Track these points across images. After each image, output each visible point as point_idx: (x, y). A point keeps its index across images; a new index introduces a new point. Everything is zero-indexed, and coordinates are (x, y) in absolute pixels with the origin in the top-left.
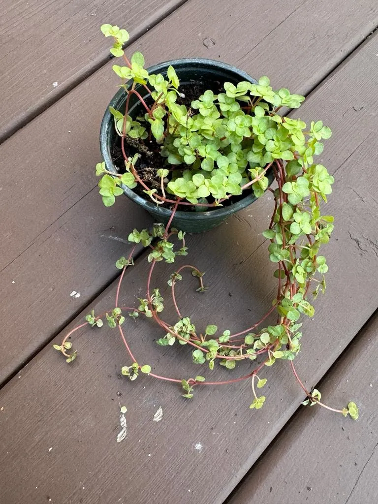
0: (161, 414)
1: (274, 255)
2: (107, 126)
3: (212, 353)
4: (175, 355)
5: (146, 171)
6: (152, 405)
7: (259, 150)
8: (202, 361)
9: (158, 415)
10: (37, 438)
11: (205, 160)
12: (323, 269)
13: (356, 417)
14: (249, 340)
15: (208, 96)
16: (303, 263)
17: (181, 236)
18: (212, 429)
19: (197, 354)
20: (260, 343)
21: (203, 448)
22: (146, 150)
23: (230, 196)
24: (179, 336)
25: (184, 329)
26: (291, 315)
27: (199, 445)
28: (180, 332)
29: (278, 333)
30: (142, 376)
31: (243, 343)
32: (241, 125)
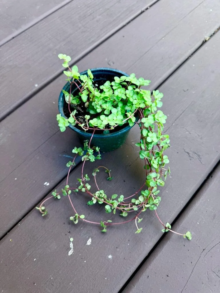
0: (91, 241)
1: (142, 155)
2: (61, 99)
3: (114, 206)
4: (97, 212)
5: (80, 118)
6: (86, 237)
7: (130, 105)
8: (110, 211)
9: (89, 242)
10: (28, 254)
11: (106, 110)
12: (166, 161)
13: (190, 238)
14: (133, 201)
15: (108, 83)
16: (157, 159)
17: (97, 149)
18: (117, 248)
19: (107, 207)
20: (139, 201)
21: (113, 258)
22: (80, 109)
23: (118, 125)
24: (98, 198)
25: (101, 196)
26: (152, 184)
27: (110, 256)
29: (147, 194)
30: (80, 221)
31: (131, 202)
32: (120, 92)
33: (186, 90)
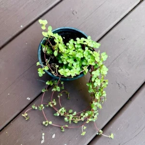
1: (90, 91)
2: (40, 49)
3: (70, 118)
5: (52, 64)
6: (52, 133)
7: (85, 61)
8: (67, 121)
9: (54, 136)
10: (17, 141)
11: (69, 63)
12: (105, 95)
14: (82, 115)
16: (99, 93)
17: (62, 83)
18: (70, 140)
19: (66, 119)
20: (85, 116)
23: (76, 75)
26: (94, 108)
28: (61, 112)
29: (90, 113)
30: (49, 125)
31: (80, 116)
32: (80, 55)
33: (123, 39)
